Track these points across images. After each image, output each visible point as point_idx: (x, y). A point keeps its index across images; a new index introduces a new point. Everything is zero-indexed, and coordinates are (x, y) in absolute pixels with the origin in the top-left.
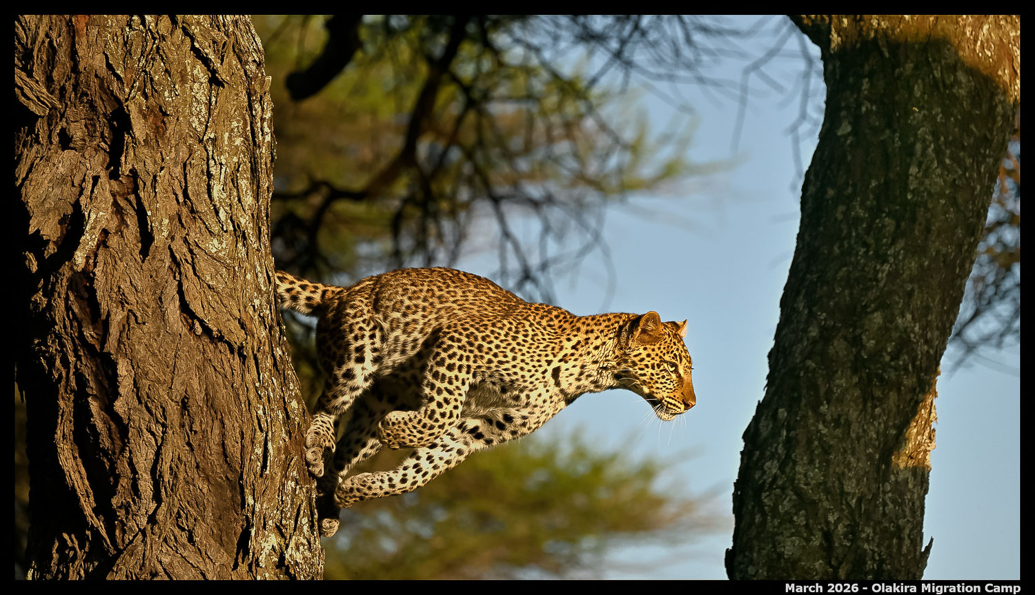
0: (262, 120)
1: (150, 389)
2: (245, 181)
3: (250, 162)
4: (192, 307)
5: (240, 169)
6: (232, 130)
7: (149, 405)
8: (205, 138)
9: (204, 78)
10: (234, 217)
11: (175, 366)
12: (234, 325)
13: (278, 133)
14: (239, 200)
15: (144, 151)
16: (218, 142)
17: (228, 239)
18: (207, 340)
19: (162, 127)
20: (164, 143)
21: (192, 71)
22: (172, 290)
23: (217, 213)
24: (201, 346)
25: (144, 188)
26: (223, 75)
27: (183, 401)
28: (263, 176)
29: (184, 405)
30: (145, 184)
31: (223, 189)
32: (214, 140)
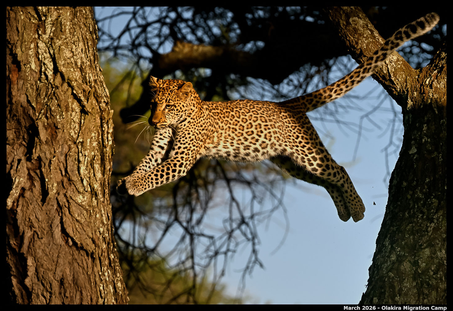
0: (108, 133)
1: (43, 273)
2: (98, 165)
3: (101, 155)
4: (67, 230)
5: (95, 159)
6: (92, 138)
7: (43, 282)
8: (78, 141)
9: (78, 109)
10: (91, 184)
11: (57, 262)
12: (89, 241)
13: (115, 140)
14: (94, 175)
15: (45, 147)
16: (84, 144)
17: (87, 196)
18: (75, 249)
19: (55, 135)
20: (56, 143)
21: (72, 105)
22: (57, 221)
23: (82, 181)
24: (71, 252)
25: (44, 167)
26: (88, 108)
27: (61, 280)
28: (107, 163)
29: (62, 282)
30: (45, 164)
31: (86, 169)
32: (82, 143)
